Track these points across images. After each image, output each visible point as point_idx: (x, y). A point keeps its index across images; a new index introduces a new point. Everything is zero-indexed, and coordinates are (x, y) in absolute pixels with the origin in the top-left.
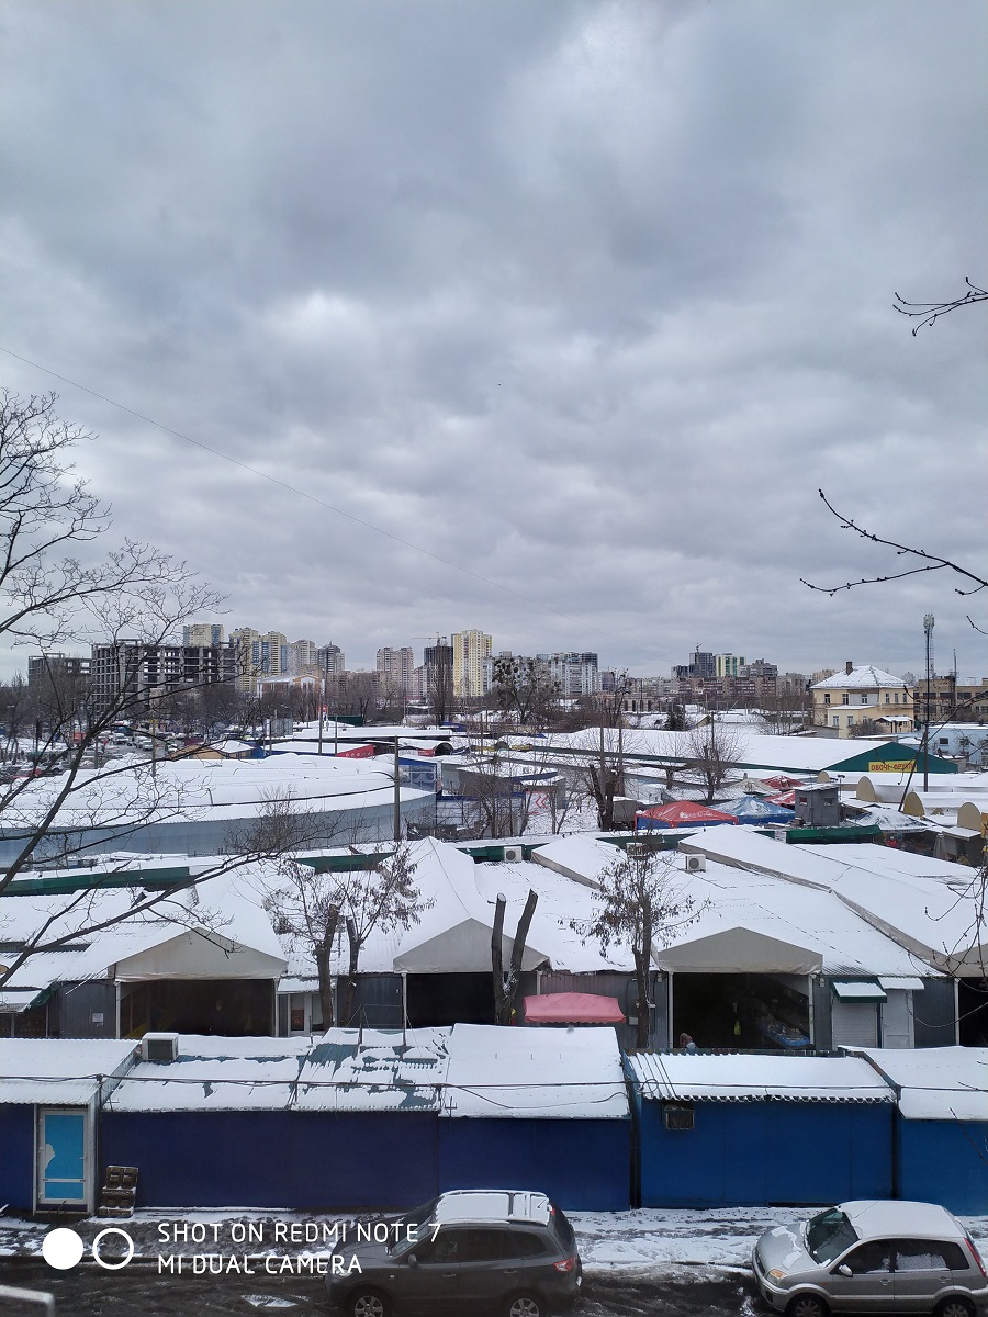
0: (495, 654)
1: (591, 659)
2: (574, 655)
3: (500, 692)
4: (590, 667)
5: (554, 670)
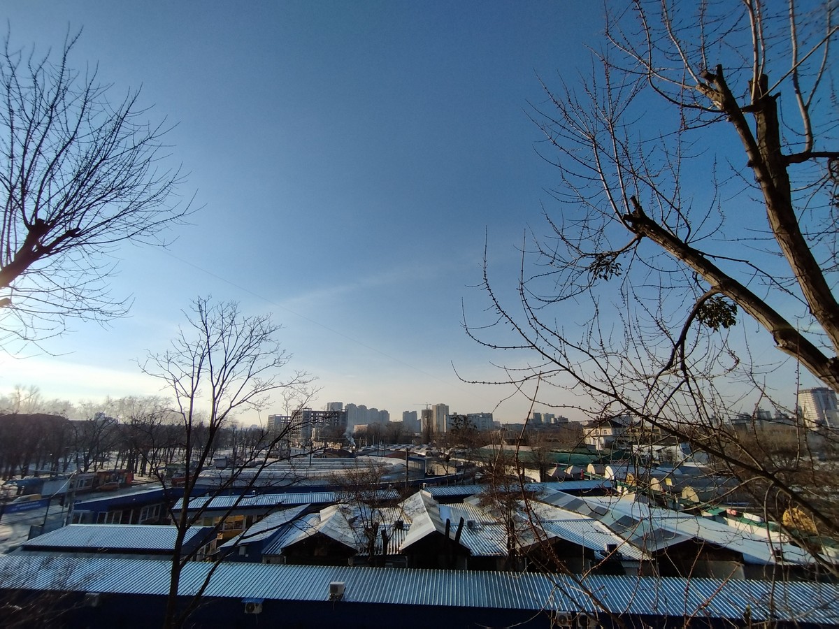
0: (451, 413)
1: (490, 416)
2: (482, 414)
3: (452, 430)
4: (489, 419)
5: (475, 421)
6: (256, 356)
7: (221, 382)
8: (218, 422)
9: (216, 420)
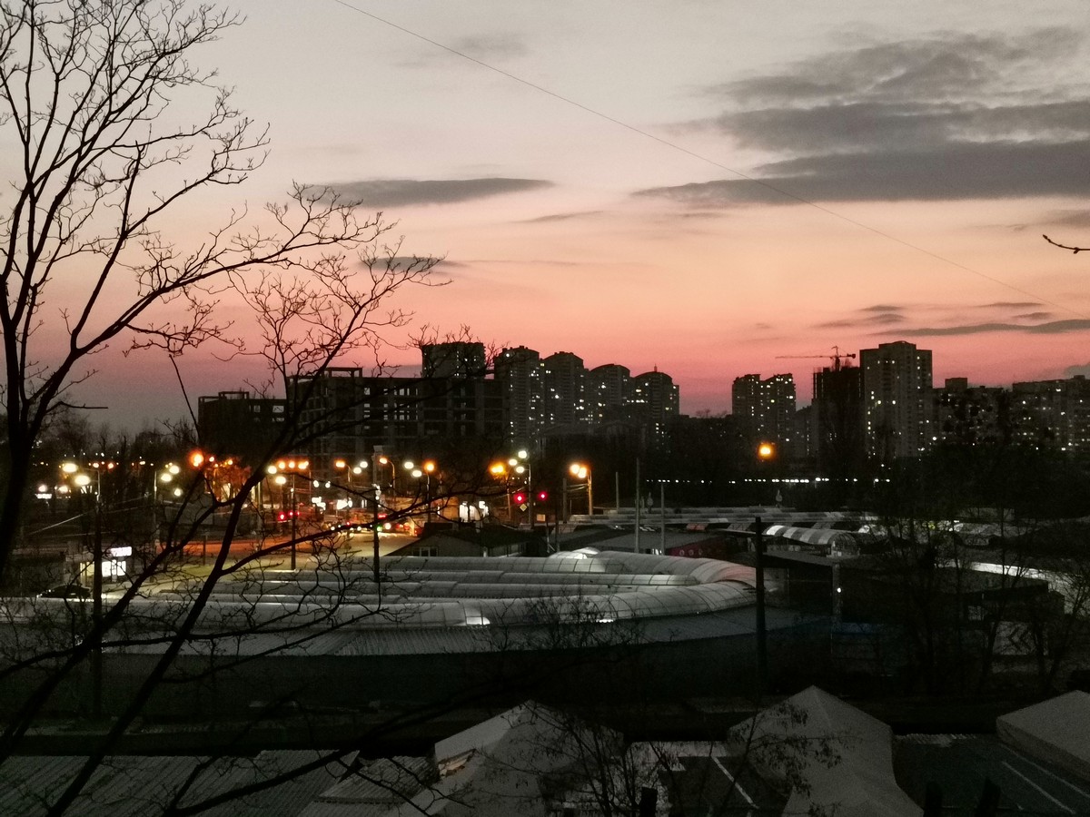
6: (141, 148)
7: (22, 259)
8: (34, 409)
9: (27, 403)
